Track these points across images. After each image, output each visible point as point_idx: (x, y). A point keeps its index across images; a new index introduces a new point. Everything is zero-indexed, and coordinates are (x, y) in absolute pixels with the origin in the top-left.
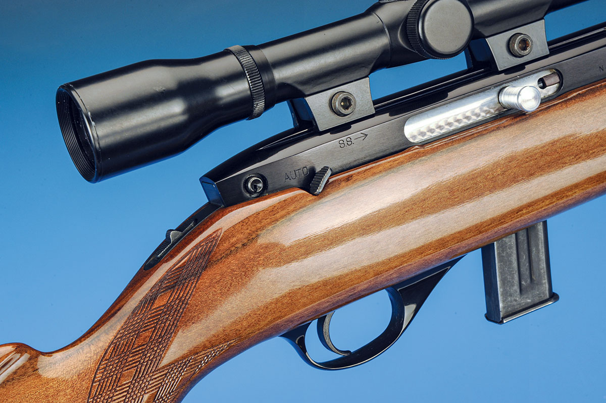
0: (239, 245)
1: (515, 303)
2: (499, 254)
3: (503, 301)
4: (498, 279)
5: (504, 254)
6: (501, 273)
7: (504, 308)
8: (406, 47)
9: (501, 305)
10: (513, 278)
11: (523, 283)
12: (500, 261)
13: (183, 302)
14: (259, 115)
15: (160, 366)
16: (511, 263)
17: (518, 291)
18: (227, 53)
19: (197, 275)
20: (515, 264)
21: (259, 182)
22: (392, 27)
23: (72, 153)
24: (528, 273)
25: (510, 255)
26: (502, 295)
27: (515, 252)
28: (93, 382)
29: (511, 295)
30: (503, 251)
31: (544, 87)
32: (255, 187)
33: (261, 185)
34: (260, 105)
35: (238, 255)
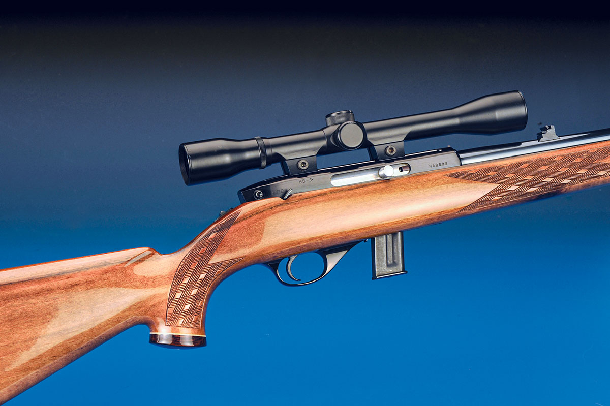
0: (248, 216)
1: (384, 270)
2: (377, 246)
3: (378, 269)
4: (376, 258)
5: (379, 246)
6: (377, 255)
7: (378, 272)
8: (333, 144)
9: (376, 270)
10: (383, 258)
11: (388, 262)
12: (377, 249)
13: (221, 237)
14: (264, 167)
15: (209, 263)
16: (383, 251)
17: (386, 265)
18: (254, 139)
19: (229, 227)
20: (385, 252)
21: (260, 193)
22: (328, 137)
23: (182, 173)
24: (392, 257)
25: (383, 248)
26: (377, 265)
27: (385, 246)
28: (179, 266)
29: (382, 266)
30: (379, 245)
31: (402, 171)
32: (259, 195)
33: (262, 194)
34: (264, 163)
35: (247, 221)
